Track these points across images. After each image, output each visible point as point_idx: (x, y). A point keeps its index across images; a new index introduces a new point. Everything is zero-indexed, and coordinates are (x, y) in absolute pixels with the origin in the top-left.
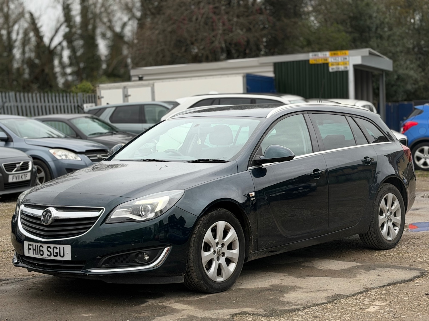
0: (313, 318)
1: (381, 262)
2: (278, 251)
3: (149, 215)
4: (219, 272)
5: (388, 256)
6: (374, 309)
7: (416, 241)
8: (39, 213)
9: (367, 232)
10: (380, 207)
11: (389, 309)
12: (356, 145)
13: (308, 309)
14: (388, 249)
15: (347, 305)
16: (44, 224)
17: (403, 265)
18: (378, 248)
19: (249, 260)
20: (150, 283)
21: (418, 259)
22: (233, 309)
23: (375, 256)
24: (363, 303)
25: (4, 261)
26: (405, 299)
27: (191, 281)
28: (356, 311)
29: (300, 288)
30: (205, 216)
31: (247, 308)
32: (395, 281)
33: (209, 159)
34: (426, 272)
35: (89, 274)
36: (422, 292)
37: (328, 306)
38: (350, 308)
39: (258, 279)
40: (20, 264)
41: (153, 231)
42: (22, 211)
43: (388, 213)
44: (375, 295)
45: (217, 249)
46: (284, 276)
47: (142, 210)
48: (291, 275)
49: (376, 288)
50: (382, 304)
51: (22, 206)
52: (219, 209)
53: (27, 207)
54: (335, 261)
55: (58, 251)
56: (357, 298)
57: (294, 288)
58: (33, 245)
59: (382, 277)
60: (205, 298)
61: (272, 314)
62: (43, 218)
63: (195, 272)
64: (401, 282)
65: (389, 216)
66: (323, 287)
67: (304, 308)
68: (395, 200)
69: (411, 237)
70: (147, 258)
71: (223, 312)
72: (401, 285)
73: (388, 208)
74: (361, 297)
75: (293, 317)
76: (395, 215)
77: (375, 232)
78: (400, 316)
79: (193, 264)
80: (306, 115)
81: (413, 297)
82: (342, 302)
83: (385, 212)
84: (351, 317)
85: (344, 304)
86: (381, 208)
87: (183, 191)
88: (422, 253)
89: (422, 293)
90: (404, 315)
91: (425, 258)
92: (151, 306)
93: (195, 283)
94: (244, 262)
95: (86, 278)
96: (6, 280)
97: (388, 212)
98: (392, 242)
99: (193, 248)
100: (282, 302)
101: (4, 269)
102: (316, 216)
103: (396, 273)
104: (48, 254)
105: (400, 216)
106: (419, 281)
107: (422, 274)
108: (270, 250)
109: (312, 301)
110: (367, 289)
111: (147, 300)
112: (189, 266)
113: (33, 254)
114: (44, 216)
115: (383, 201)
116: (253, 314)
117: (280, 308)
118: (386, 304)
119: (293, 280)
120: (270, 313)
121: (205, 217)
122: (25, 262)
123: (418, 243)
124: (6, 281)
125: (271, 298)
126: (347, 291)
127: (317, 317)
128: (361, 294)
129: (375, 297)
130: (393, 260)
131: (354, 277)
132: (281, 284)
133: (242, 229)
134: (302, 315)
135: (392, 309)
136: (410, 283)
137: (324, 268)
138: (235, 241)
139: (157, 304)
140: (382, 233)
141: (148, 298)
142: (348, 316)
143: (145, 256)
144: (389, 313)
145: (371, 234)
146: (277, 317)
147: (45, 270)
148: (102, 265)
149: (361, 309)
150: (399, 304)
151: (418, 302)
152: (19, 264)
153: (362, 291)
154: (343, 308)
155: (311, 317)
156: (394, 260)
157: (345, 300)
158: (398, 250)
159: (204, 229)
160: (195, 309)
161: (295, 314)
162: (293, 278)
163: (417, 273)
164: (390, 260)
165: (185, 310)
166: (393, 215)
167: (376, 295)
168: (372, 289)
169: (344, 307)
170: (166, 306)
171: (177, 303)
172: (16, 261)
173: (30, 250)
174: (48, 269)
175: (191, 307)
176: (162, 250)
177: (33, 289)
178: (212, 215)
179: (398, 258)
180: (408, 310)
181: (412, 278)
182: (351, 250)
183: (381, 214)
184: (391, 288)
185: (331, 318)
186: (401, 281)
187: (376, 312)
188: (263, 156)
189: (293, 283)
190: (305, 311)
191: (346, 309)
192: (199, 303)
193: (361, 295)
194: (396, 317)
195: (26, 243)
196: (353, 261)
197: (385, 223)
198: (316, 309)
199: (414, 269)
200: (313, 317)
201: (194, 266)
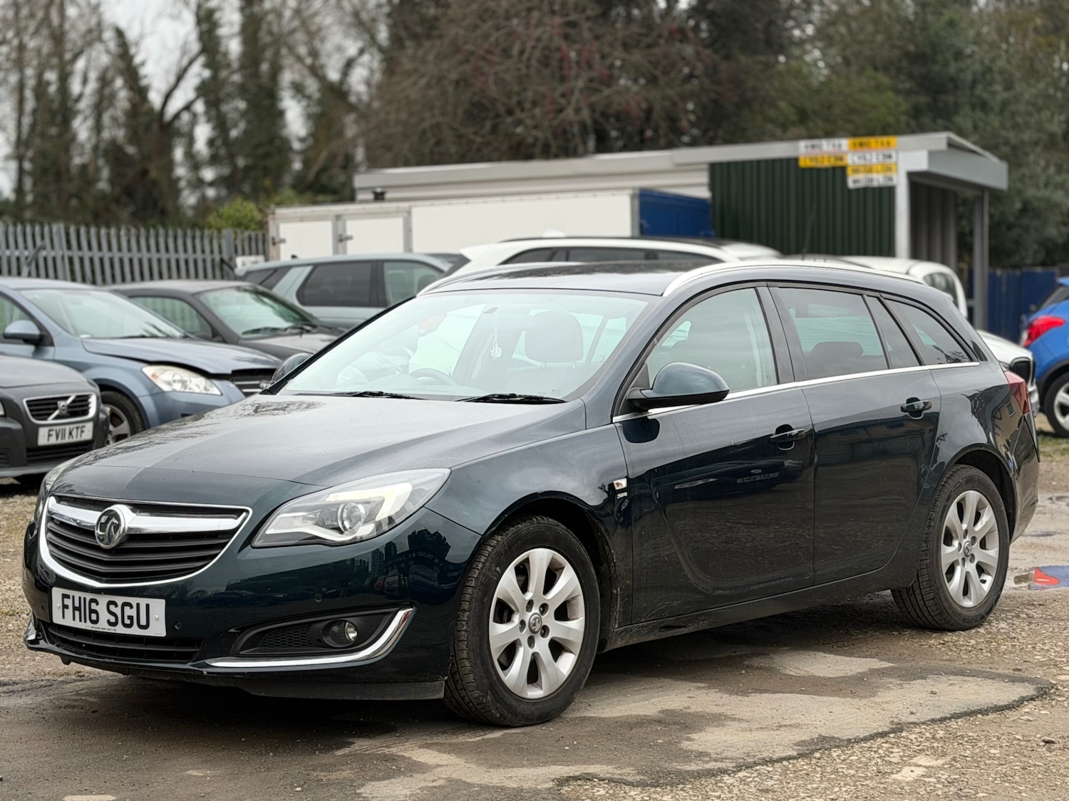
0: (757, 794)
1: (943, 660)
2: (685, 627)
3: (361, 528)
4: (533, 674)
5: (962, 646)
6: (912, 774)
7: (1036, 610)
8: (89, 517)
9: (912, 585)
10: (946, 523)
11: (949, 776)
12: (889, 368)
13: (747, 770)
14: (963, 630)
15: (845, 764)
16: (102, 545)
17: (997, 669)
18: (937, 626)
19: (609, 648)
20: (358, 698)
21: (1037, 655)
22: (561, 767)
23: (930, 646)
24: (887, 758)
25: (11, 637)
26: (993, 751)
27: (462, 696)
28: (866, 778)
29: (734, 719)
30: (501, 535)
31: (596, 766)
32: (971, 708)
33: (517, 394)
34: (1053, 688)
35: (208, 673)
36: (1035, 736)
37: (797, 764)
38: (852, 772)
39: (632, 694)
40: (42, 644)
41: (370, 570)
42: (49, 512)
43: (965, 540)
44: (917, 742)
45: (528, 617)
46: (699, 688)
47: (345, 515)
48: (714, 688)
49: (923, 723)
50: (934, 763)
51: (51, 501)
52: (537, 519)
53: (62, 502)
54: (829, 655)
55: (133, 612)
56: (873, 748)
57: (717, 720)
58: (73, 597)
59: (942, 698)
60: (495, 738)
61: (657, 782)
62: (101, 531)
63: (472, 672)
64: (986, 710)
65: (967, 548)
66: (792, 719)
67: (739, 768)
68: (986, 507)
69: (1026, 602)
70: (352, 635)
71: (535, 773)
72: (986, 717)
73: (965, 526)
74: (884, 745)
75: (708, 790)
76: (983, 545)
77: (930, 587)
78: (974, 793)
79: (468, 654)
80: (764, 291)
81: (1013, 749)
82: (834, 755)
83: (957, 537)
84: (852, 793)
85: (838, 761)
86: (947, 527)
87: (448, 471)
88: (1046, 641)
89: (1036, 739)
90: (985, 791)
91: (1053, 654)
92: (360, 754)
93: (471, 701)
94: (598, 651)
95: (201, 682)
96: (10, 685)
97: (965, 537)
98: (973, 613)
99: (468, 613)
100: (686, 751)
101: (7, 657)
102: (787, 543)
103: (977, 687)
104: (108, 621)
105: (997, 549)
106: (1031, 709)
107: (1041, 692)
108: (663, 625)
109: (759, 751)
110: (899, 726)
111: (351, 740)
112: (458, 658)
113: (74, 619)
114: (102, 526)
115: (953, 509)
116: (609, 780)
117: (678, 767)
118: (943, 765)
119: (720, 699)
120: (652, 779)
121: (500, 537)
122: (53, 639)
123: (1042, 617)
124: (10, 687)
125: (659, 741)
126: (849, 731)
127: (767, 791)
128: (883, 737)
129: (918, 746)
130: (974, 656)
131: (870, 696)
132: (688, 708)
133: (593, 570)
134: (731, 784)
135: (956, 777)
136: (1010, 713)
137: (799, 672)
138: (573, 598)
139: (375, 750)
140: (950, 589)
141: (354, 736)
142: (844, 789)
143: (349, 630)
144: (948, 784)
145: (923, 590)
146: (669, 788)
147: (101, 660)
148: (242, 649)
149: (880, 774)
150: (976, 765)
151: (1024, 759)
152: (38, 643)
153: (886, 729)
154: (836, 771)
155: (753, 790)
156: (976, 656)
157: (843, 752)
158: (990, 633)
159: (496, 566)
160: (468, 765)
161: (714, 782)
162: (719, 695)
163: (1029, 690)
164: (965, 657)
165: (443, 765)
166: (977, 544)
167: (922, 740)
168: (912, 726)
169: (837, 769)
170: (398, 756)
171: (425, 749)
172: (32, 637)
173: (66, 610)
174: (110, 658)
175: (458, 759)
176: (390, 616)
177: (74, 707)
178: (517, 532)
179: (987, 652)
180: (995, 779)
181: (1015, 701)
182: (871, 630)
183: (948, 541)
184: (959, 724)
185: (803, 795)
186: (986, 708)
187: (916, 781)
188: (652, 389)
189: (718, 707)
190: (741, 774)
191: (843, 772)
192: (479, 750)
193: (883, 740)
194: (963, 794)
195: (57, 593)
196: (874, 658)
197: (958, 564)
198: (769, 772)
199: (1022, 680)
200: (758, 789)
201: (469, 659)
